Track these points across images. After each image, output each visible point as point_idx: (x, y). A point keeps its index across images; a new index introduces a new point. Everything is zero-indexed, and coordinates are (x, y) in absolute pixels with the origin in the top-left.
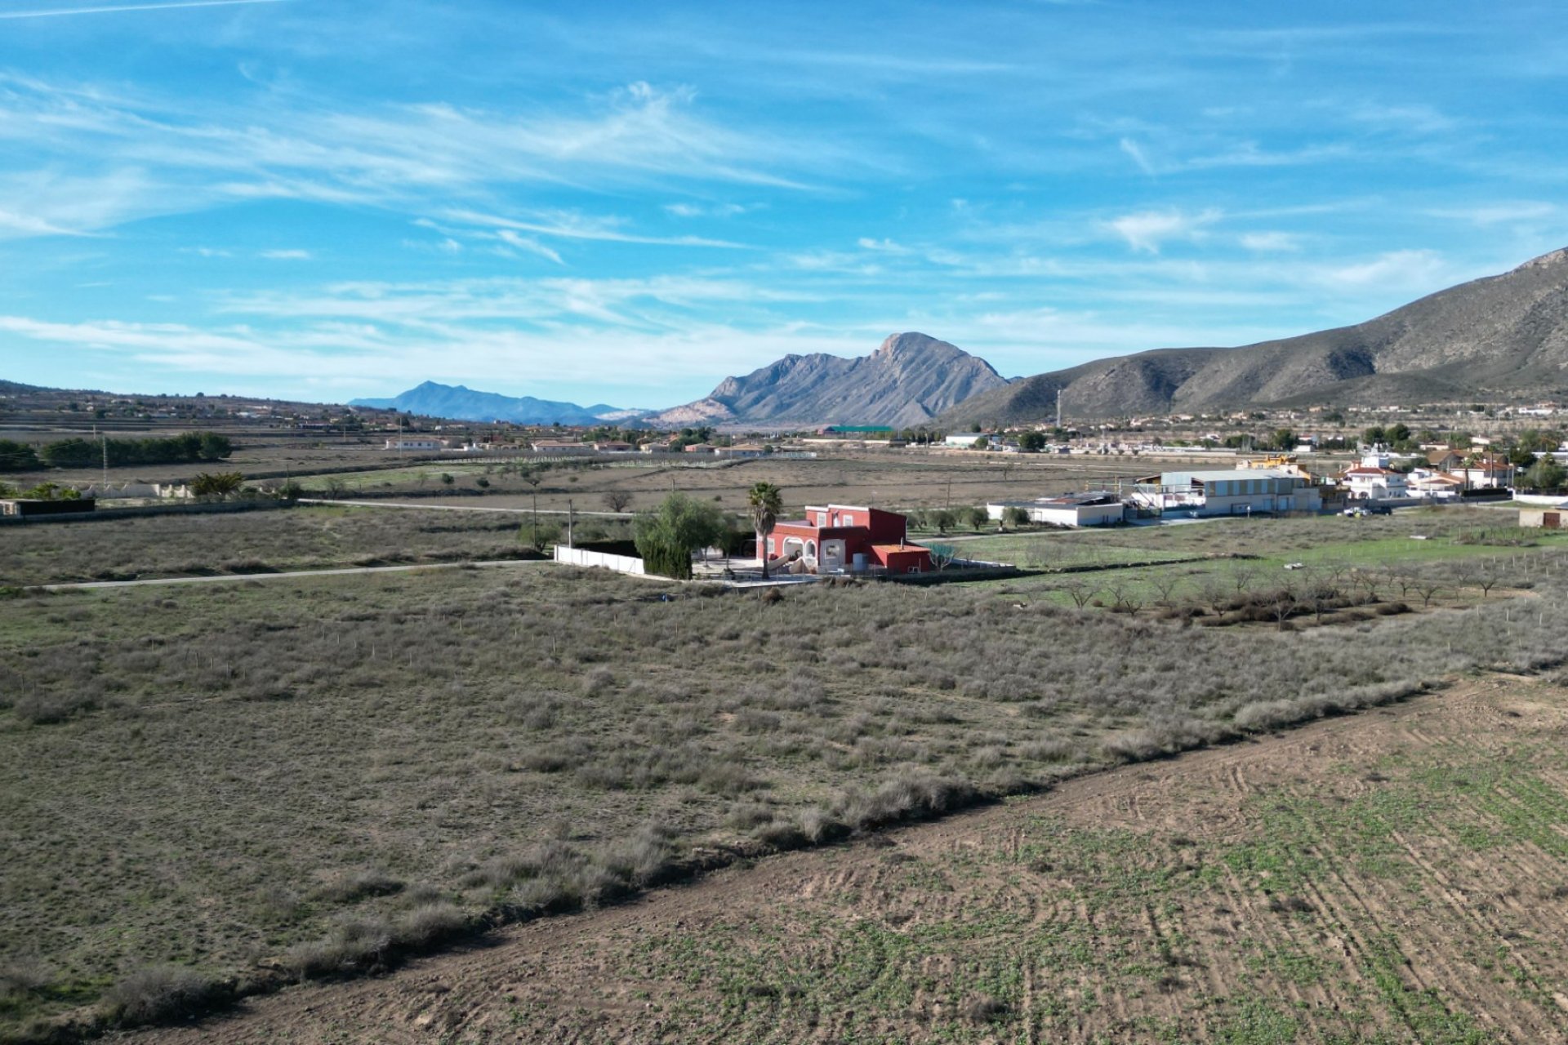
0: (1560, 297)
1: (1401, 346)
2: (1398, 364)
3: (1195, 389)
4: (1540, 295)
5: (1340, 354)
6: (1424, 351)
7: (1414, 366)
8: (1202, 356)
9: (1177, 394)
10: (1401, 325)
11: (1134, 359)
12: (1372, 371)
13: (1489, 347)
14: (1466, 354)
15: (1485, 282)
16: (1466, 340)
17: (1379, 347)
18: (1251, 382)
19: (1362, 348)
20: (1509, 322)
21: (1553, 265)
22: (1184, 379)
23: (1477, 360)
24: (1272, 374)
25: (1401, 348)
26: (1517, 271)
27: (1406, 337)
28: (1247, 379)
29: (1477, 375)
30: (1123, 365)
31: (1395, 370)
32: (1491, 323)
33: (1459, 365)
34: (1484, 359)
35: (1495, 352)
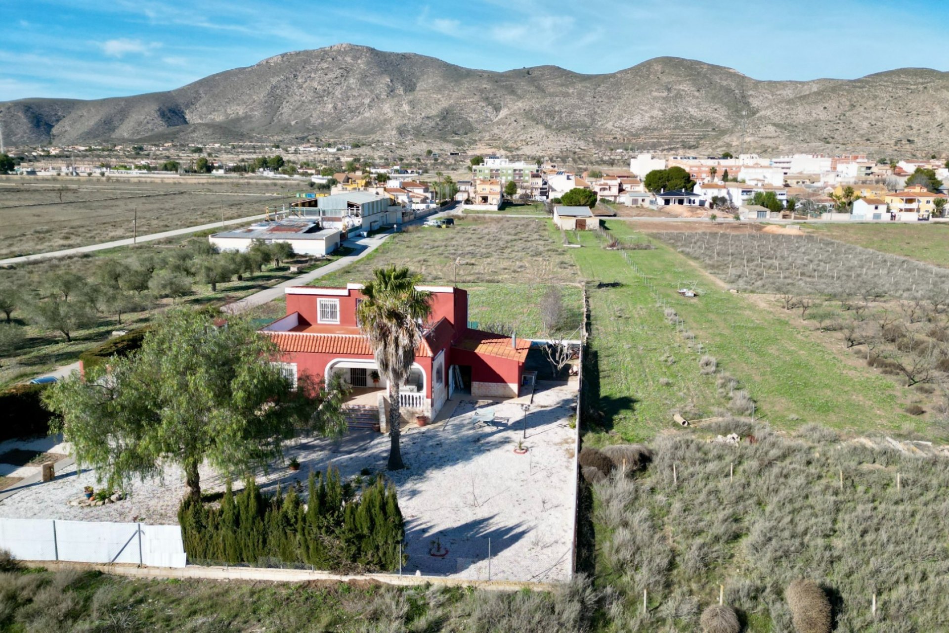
0: (285, 83)
1: (200, 106)
2: (201, 118)
3: (68, 128)
4: (274, 81)
5: (164, 108)
6: (214, 111)
7: (211, 119)
8: (70, 105)
9: (54, 131)
10: (197, 92)
11: (17, 104)
12: (185, 122)
13: (252, 110)
14: (240, 113)
15: (241, 70)
16: (238, 105)
17: (187, 106)
18: (108, 125)
19: (177, 105)
20: (261, 95)
21: (276, 64)
22: (58, 121)
23: (247, 117)
24: (122, 120)
25: (200, 107)
26: (258, 65)
27: (202, 100)
28: (105, 123)
29: (249, 126)
30: (9, 108)
31: (200, 121)
32: (250, 95)
33: (237, 120)
34: (251, 117)
35: (256, 113)
